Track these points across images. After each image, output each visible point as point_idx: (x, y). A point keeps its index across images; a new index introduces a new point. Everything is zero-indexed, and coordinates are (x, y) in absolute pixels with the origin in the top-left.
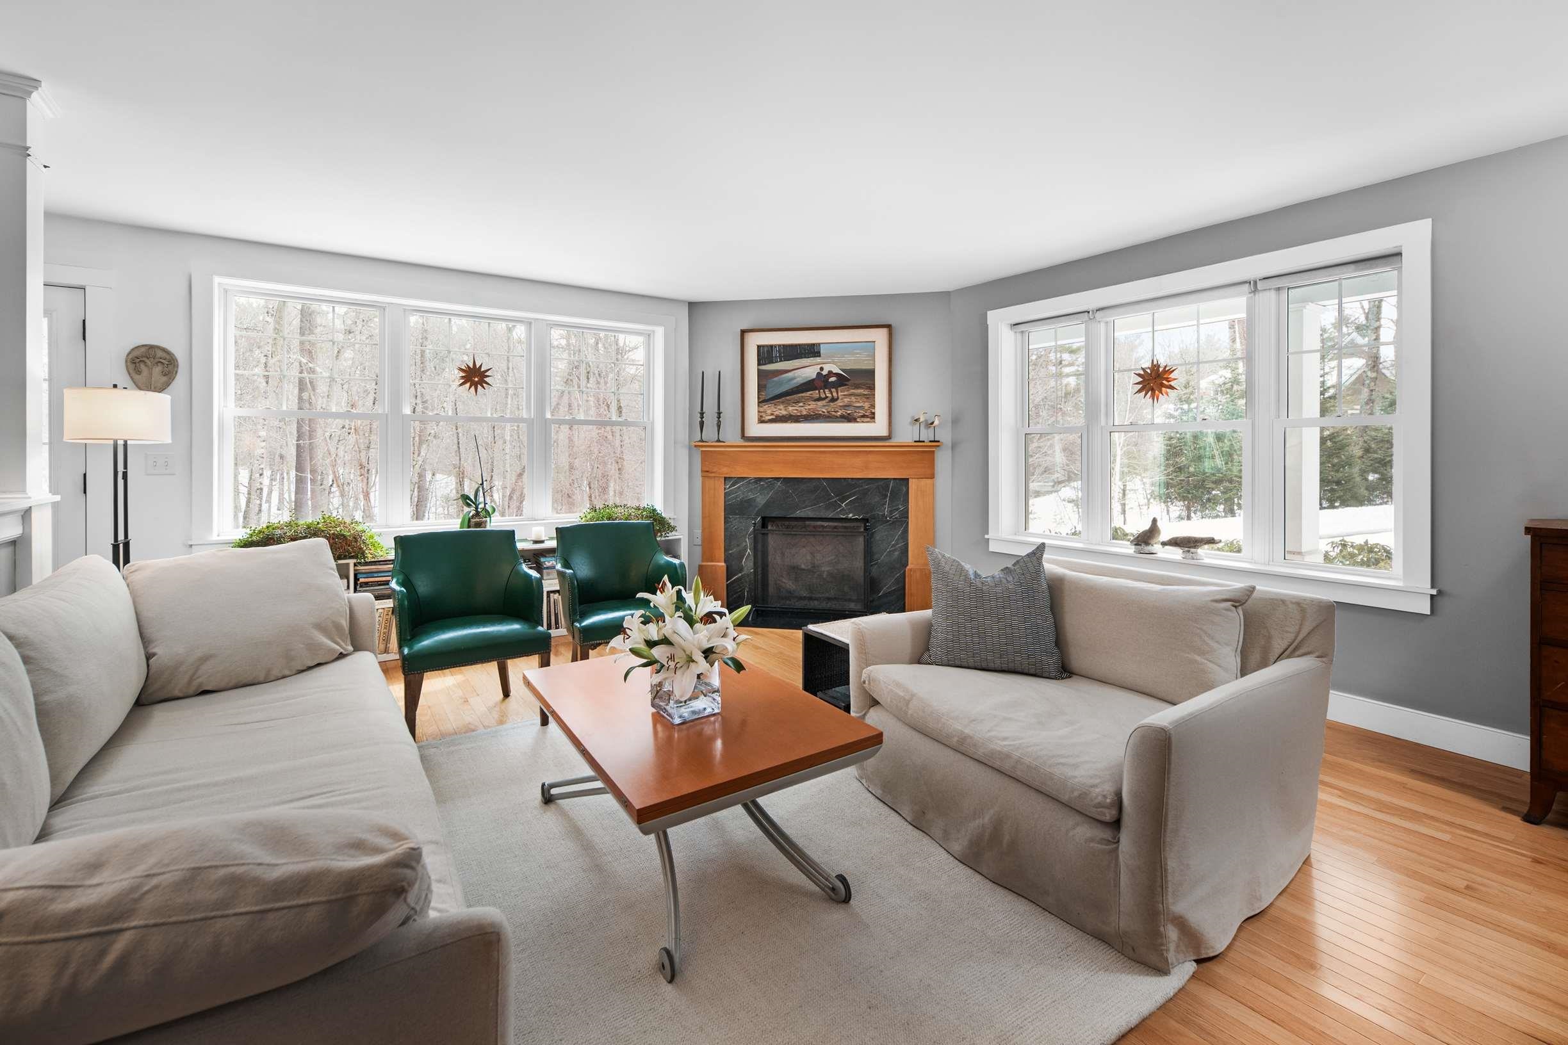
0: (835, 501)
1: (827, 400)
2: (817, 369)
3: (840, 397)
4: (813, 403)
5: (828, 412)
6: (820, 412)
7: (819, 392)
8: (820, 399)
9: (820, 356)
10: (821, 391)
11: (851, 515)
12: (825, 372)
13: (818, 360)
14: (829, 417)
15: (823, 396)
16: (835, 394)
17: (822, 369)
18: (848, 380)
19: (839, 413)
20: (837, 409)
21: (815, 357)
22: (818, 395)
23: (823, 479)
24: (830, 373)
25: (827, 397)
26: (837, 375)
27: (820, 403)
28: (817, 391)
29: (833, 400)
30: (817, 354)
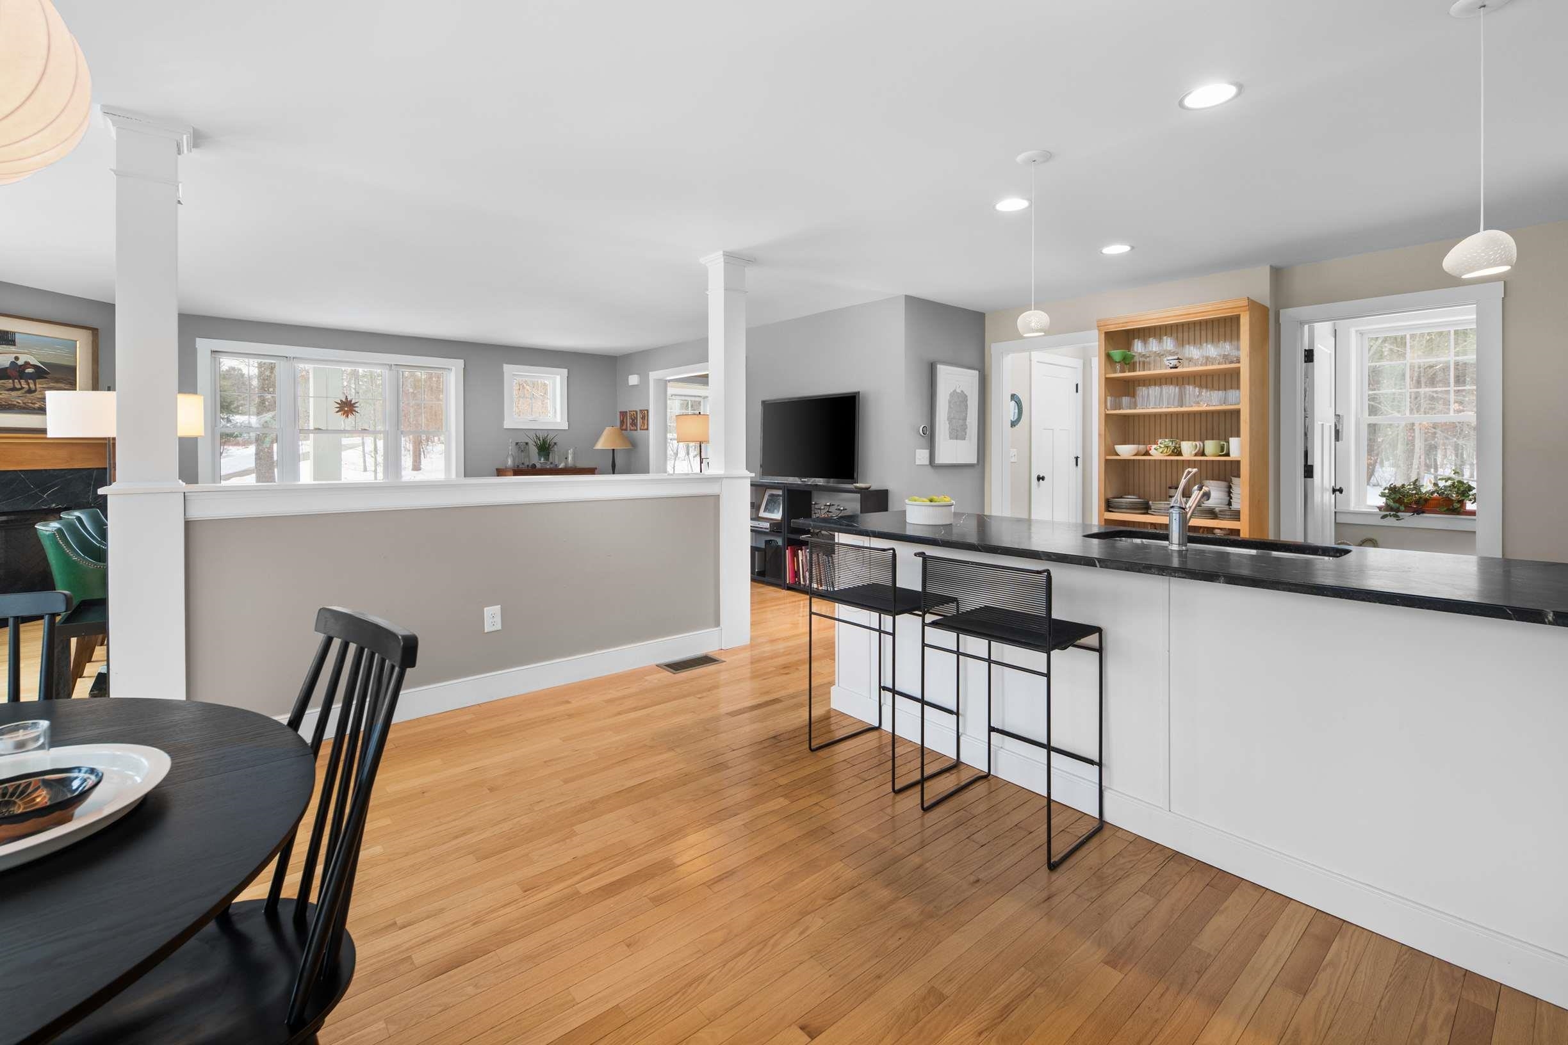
0: (36, 493)
1: (23, 391)
2: (11, 358)
3: (38, 389)
4: (7, 392)
5: (23, 403)
6: (15, 403)
7: (14, 382)
8: (14, 389)
9: (15, 345)
10: (16, 381)
11: (54, 505)
12: (20, 362)
13: (12, 348)
14: (24, 408)
15: (18, 386)
16: (32, 386)
17: (17, 358)
18: (48, 373)
19: (37, 405)
20: (34, 401)
21: (8, 345)
22: (12, 385)
23: (20, 471)
24: (27, 364)
25: (22, 388)
26: (34, 366)
27: (14, 393)
28: (11, 381)
29: (30, 391)
30: (12, 342)
